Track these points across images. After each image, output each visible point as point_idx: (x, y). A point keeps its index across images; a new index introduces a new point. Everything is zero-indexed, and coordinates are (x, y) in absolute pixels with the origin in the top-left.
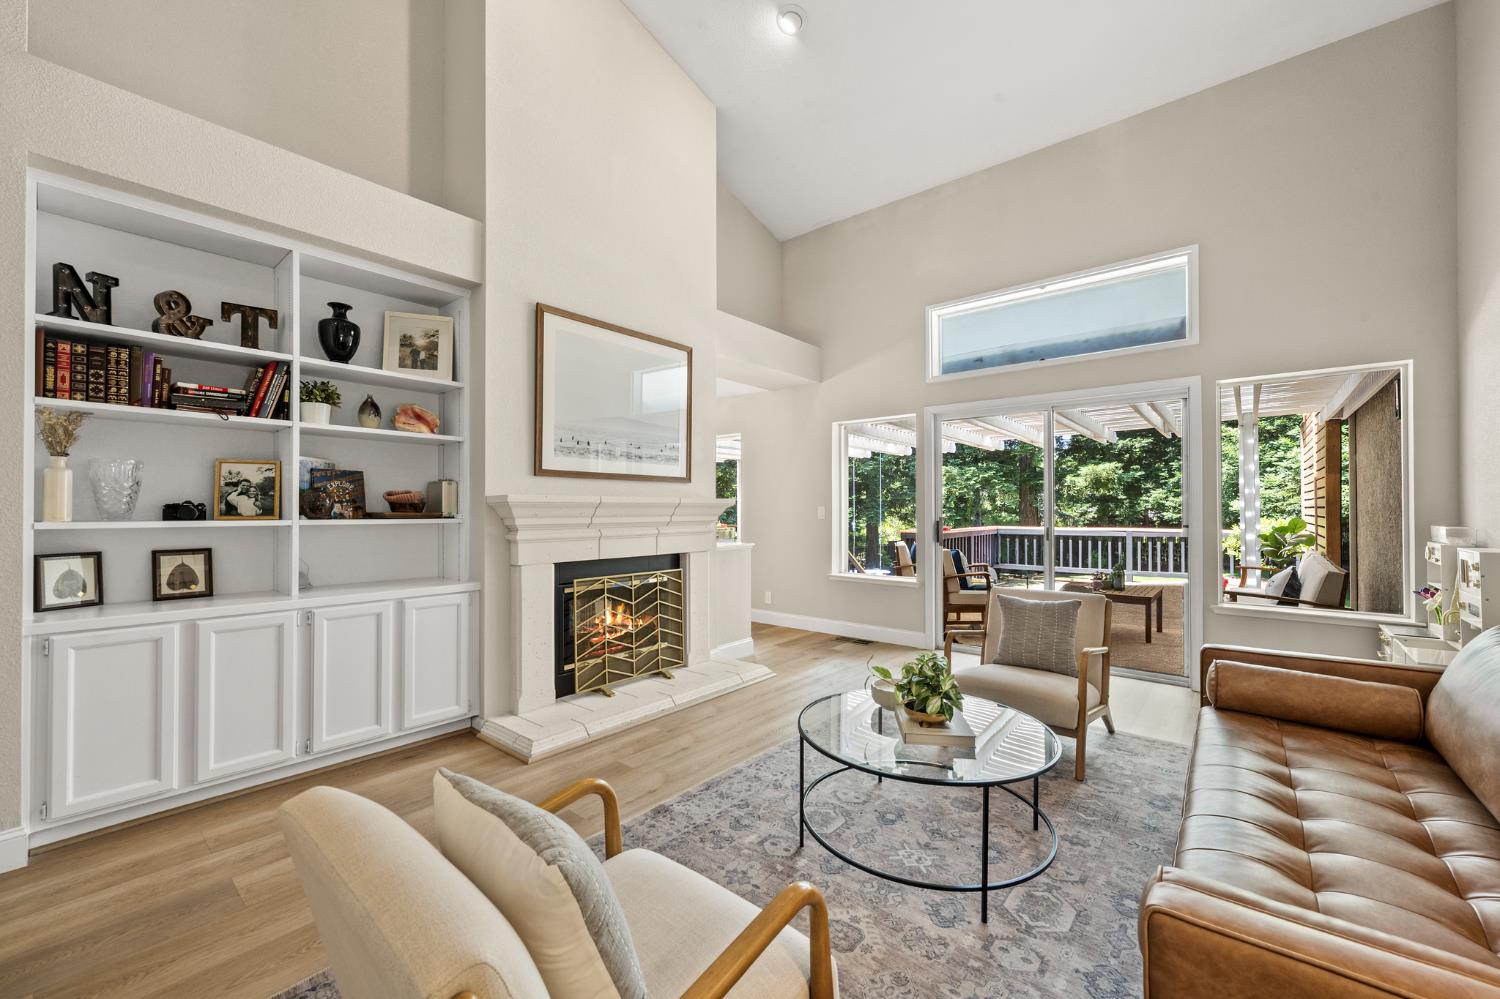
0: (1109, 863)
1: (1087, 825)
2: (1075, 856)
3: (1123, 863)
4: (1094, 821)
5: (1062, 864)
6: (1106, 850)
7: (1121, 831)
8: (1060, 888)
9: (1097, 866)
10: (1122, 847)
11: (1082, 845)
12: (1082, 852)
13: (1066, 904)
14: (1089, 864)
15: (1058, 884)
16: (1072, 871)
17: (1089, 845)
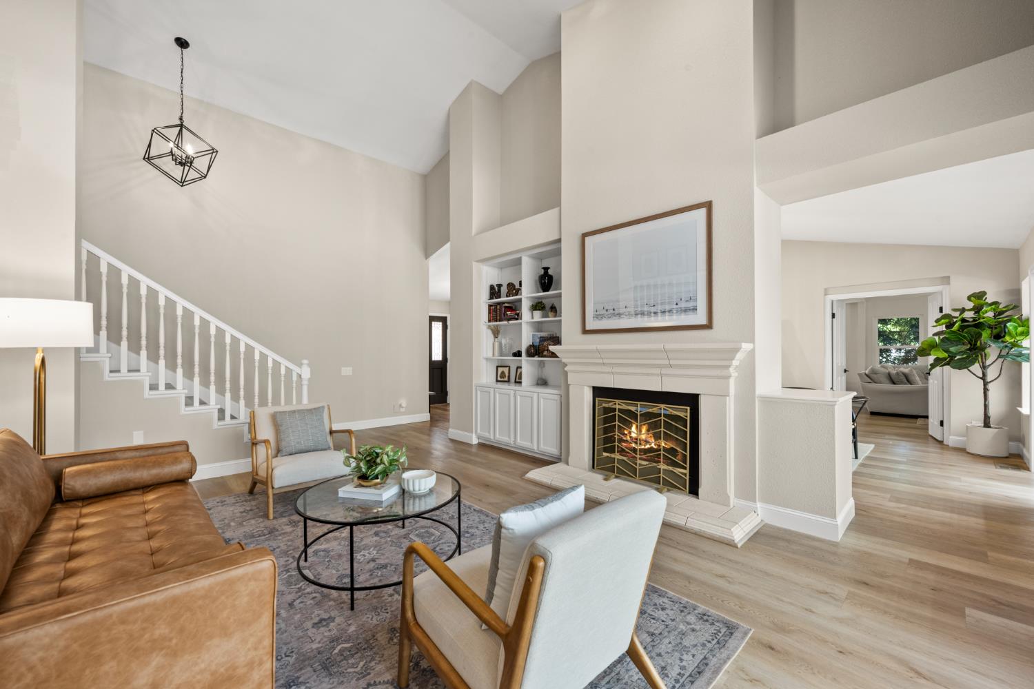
0: (290, 626)
1: (335, 640)
2: (312, 614)
3: (282, 633)
4: (334, 648)
5: (311, 604)
6: (300, 633)
7: (309, 658)
8: (296, 593)
9: (293, 618)
10: (294, 645)
11: (316, 624)
12: (312, 619)
13: (286, 589)
14: (299, 616)
15: (300, 594)
16: (301, 605)
17: (313, 627)
